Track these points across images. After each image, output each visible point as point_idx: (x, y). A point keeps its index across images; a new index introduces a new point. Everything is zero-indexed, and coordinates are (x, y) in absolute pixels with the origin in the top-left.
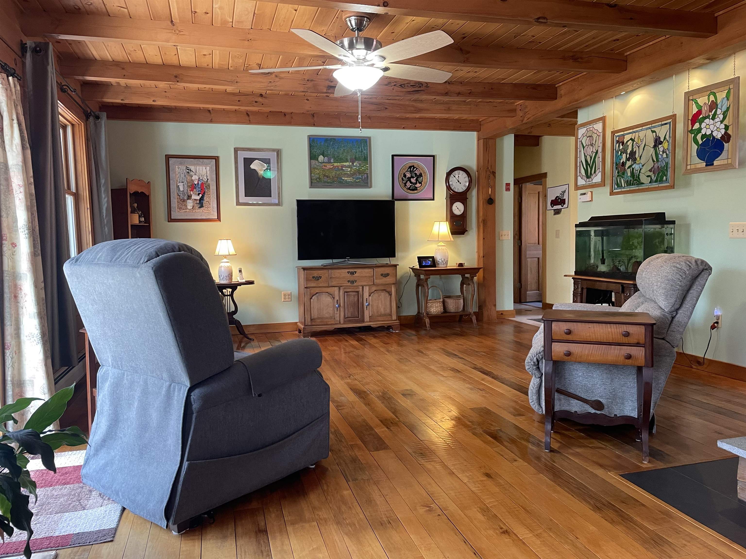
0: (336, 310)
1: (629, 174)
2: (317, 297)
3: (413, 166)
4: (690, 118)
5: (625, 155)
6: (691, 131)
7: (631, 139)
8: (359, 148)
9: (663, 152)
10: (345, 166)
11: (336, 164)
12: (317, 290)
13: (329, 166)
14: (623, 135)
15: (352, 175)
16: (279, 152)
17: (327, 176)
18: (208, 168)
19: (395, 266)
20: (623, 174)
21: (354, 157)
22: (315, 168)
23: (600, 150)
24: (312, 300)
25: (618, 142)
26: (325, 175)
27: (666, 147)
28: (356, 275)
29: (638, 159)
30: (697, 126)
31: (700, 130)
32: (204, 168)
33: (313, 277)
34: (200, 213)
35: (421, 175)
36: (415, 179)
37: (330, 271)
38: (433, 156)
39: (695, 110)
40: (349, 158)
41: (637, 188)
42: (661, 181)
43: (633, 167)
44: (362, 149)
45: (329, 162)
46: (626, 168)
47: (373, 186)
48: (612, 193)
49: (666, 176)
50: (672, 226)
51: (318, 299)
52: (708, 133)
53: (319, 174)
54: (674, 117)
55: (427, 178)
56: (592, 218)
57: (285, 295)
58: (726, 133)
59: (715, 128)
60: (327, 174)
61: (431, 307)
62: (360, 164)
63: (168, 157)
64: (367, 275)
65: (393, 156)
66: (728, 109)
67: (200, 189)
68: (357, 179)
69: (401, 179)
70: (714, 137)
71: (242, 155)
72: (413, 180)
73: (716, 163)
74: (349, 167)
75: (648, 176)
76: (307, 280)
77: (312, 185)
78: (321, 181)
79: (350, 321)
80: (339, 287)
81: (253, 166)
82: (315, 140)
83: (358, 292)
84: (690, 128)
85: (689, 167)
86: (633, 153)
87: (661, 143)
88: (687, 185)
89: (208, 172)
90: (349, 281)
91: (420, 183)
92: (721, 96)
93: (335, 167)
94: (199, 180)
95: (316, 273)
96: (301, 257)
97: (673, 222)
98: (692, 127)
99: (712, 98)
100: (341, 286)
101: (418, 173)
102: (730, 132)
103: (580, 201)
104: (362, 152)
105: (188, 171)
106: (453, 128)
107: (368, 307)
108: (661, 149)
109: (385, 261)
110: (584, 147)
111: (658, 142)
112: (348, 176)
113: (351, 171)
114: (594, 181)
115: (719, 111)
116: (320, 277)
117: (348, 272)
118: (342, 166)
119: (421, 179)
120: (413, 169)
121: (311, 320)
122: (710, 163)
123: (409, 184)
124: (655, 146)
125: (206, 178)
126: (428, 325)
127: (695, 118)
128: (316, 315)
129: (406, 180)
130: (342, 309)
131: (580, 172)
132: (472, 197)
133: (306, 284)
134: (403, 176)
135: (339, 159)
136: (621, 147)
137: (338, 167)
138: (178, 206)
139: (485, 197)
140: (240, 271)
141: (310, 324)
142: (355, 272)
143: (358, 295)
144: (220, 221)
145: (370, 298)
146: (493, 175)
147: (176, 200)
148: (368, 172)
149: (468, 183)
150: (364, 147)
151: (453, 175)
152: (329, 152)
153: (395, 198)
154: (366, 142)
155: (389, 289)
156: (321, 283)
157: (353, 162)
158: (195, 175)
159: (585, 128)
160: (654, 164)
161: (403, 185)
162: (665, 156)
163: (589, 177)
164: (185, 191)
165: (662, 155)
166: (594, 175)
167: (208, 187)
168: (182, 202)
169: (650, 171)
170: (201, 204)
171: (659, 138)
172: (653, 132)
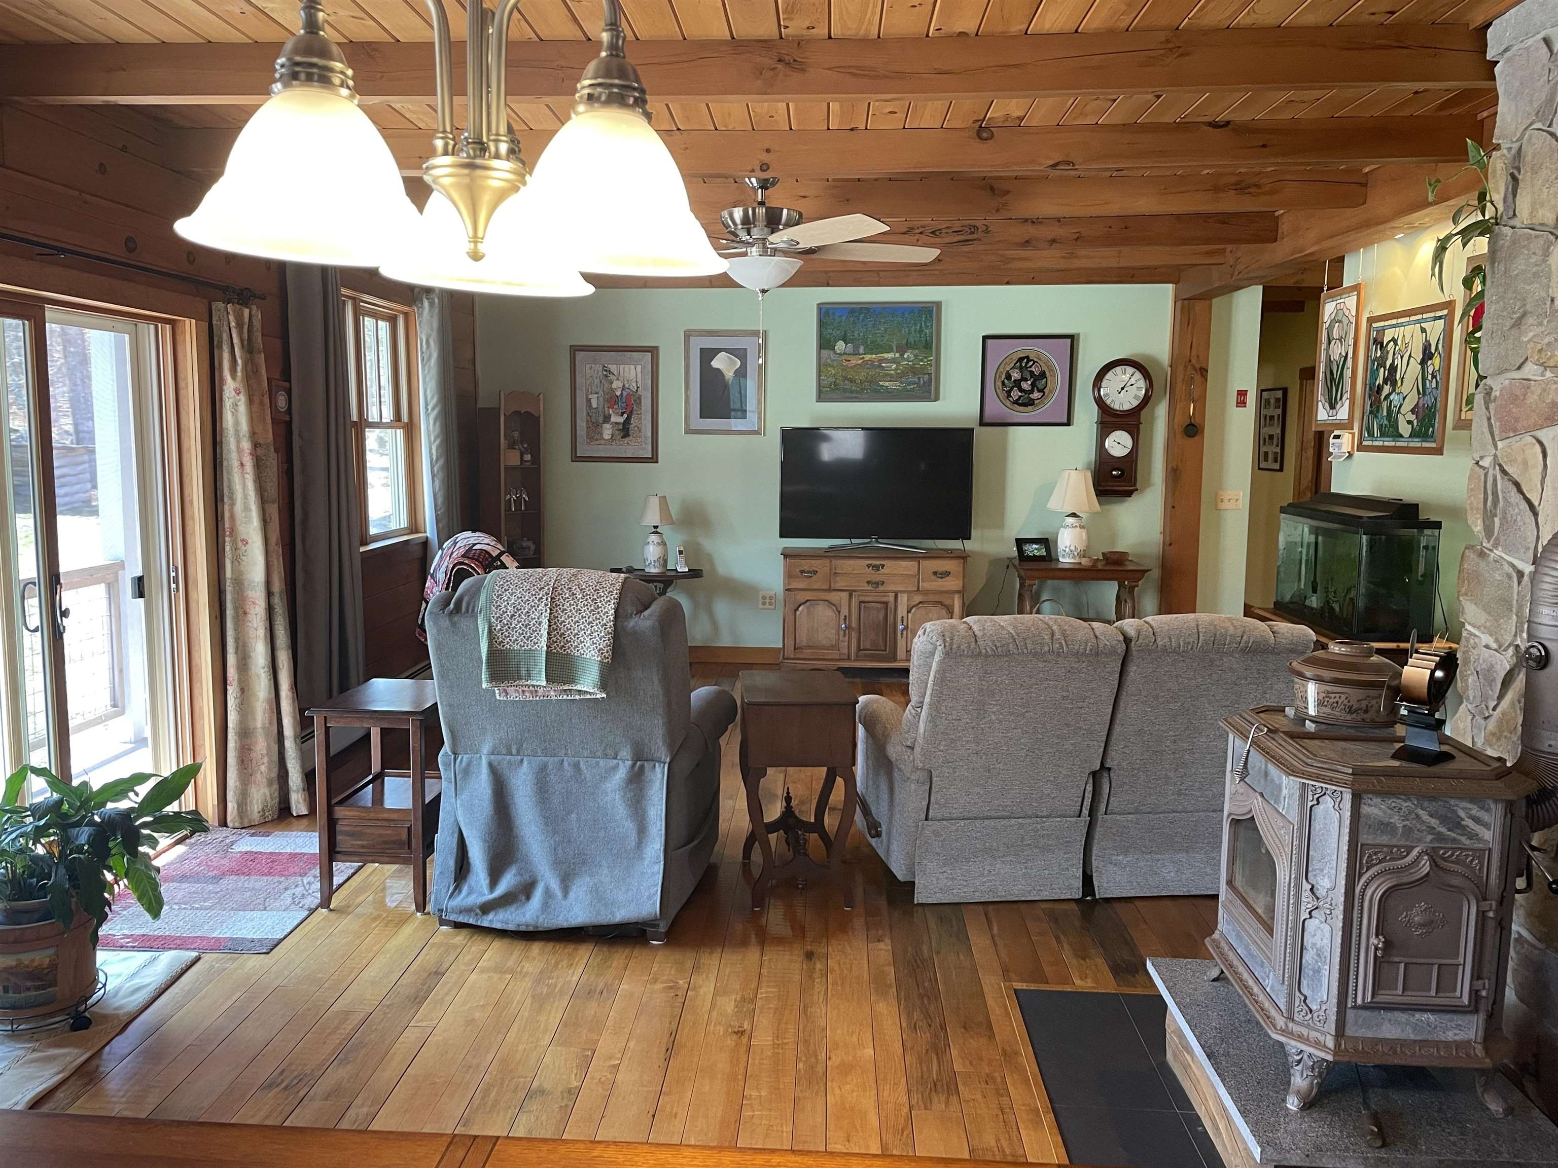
0: (842, 633)
2: (808, 608)
3: (1027, 357)
8: (915, 324)
10: (886, 360)
11: (868, 357)
12: (809, 595)
13: (855, 361)
15: (898, 377)
16: (762, 337)
17: (851, 381)
18: (639, 368)
19: (967, 555)
21: (904, 342)
22: (828, 365)
24: (798, 613)
28: (882, 571)
32: (632, 367)
33: (802, 572)
35: (1043, 375)
36: (1029, 382)
37: (832, 561)
38: (1071, 337)
40: (894, 344)
44: (921, 327)
45: (856, 353)
47: (941, 397)
51: (809, 613)
53: (834, 375)
57: (766, 598)
60: (850, 376)
62: (916, 356)
63: (575, 350)
64: (906, 573)
65: (985, 338)
67: (624, 405)
68: (910, 384)
71: (699, 343)
72: (1026, 386)
74: (893, 361)
76: (789, 575)
77: (822, 395)
78: (839, 389)
79: (866, 655)
80: (851, 593)
81: (715, 364)
82: (831, 312)
83: (886, 603)
89: (639, 375)
90: (868, 582)
91: (1039, 391)
93: (866, 362)
94: (623, 390)
95: (806, 564)
96: (786, 531)
100: (855, 591)
101: (1036, 370)
104: (921, 331)
106: (1116, 279)
107: (905, 632)
109: (949, 545)
112: (892, 378)
113: (896, 369)
116: (815, 572)
117: (868, 566)
118: (881, 361)
119: (1042, 383)
120: (1027, 363)
121: (795, 649)
123: (1016, 394)
125: (634, 385)
128: (804, 639)
129: (1009, 385)
130: (854, 635)
133: (789, 584)
134: (1004, 376)
135: (875, 347)
137: (872, 361)
138: (588, 433)
139: (1181, 421)
140: (681, 552)
141: (792, 657)
142: (883, 566)
143: (886, 609)
144: (657, 462)
145: (910, 615)
146: (1202, 375)
147: (584, 424)
148: (932, 370)
149: (1143, 392)
150: (925, 322)
151: (1109, 375)
152: (856, 333)
153: (986, 420)
154: (930, 312)
155: (947, 602)
156: (816, 582)
157: (902, 351)
158: (618, 379)
159: (1334, 303)
160: (1419, 398)
161: (1003, 395)
162: (1434, 385)
163: (1332, 407)
164: (600, 409)
165: (1431, 382)
166: (1340, 404)
167: (639, 400)
168: (595, 427)
169: (1413, 411)
170: (625, 430)
171: (1430, 345)
172: (1423, 330)
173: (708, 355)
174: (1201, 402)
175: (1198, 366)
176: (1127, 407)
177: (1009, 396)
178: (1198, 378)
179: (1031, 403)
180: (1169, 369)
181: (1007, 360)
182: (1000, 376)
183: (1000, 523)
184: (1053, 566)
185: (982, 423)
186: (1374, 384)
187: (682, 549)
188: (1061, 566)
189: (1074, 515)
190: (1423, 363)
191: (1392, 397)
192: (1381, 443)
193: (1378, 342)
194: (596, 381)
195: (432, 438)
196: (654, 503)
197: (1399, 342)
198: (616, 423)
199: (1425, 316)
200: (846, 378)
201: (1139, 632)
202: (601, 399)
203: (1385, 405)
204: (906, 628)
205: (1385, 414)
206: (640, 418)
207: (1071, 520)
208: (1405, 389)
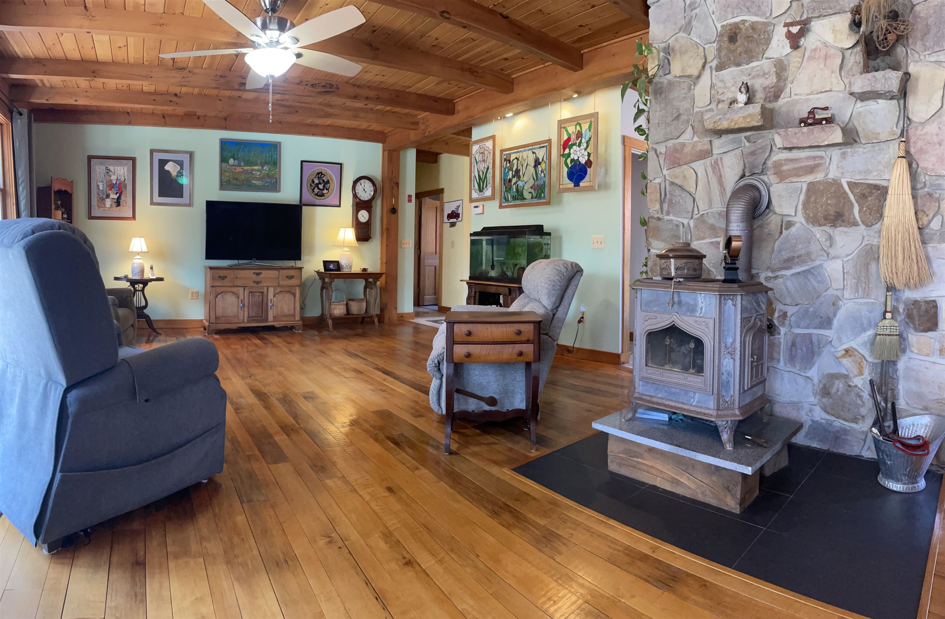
0: (240, 309)
1: (515, 190)
2: (223, 296)
4: (562, 144)
5: (511, 172)
6: (563, 155)
7: (516, 158)
8: (269, 152)
9: (542, 172)
10: (255, 170)
11: (245, 168)
12: (223, 289)
13: (239, 169)
14: (510, 154)
15: (261, 179)
16: (191, 154)
17: (237, 179)
18: (126, 169)
19: (301, 269)
20: (510, 189)
21: (264, 161)
22: (225, 171)
23: (491, 167)
24: (217, 299)
25: (505, 160)
26: (234, 178)
27: (544, 168)
28: (261, 276)
29: (522, 177)
30: (567, 151)
31: (569, 155)
33: (220, 277)
34: (116, 212)
35: (328, 182)
37: (235, 271)
38: (341, 164)
39: (565, 137)
40: (259, 162)
41: (521, 203)
42: (540, 198)
43: (518, 183)
44: (272, 154)
45: (239, 165)
46: (512, 184)
47: (281, 190)
48: (501, 207)
49: (544, 193)
50: (548, 237)
51: (223, 298)
52: (576, 158)
53: (229, 176)
54: (549, 141)
55: (334, 185)
56: (484, 229)
57: (192, 293)
58: (589, 159)
59: (581, 155)
60: (237, 177)
61: (334, 309)
62: (269, 169)
63: (91, 158)
64: (272, 277)
65: (302, 162)
66: (590, 138)
67: (118, 189)
68: (267, 182)
69: (309, 185)
70: (579, 162)
71: (158, 156)
72: (321, 186)
73: (582, 184)
74: (258, 170)
75: (530, 193)
76: (213, 279)
77: (222, 188)
78: (231, 184)
79: (254, 320)
80: (244, 287)
81: (167, 167)
82: (227, 143)
83: (262, 293)
84: (562, 153)
85: (561, 187)
86: (517, 171)
87: (540, 164)
88: (560, 202)
89: (126, 173)
90: (254, 282)
91: (327, 190)
92: (585, 127)
93: (245, 171)
94: (117, 180)
95: (222, 273)
96: (209, 255)
97: (549, 234)
98: (564, 152)
99: (578, 128)
100: (246, 287)
101: (325, 179)
102: (591, 159)
103: (473, 213)
104: (272, 156)
105: (107, 171)
106: (360, 138)
107: (272, 307)
108: (540, 169)
109: (291, 263)
110: (477, 163)
111: (537, 163)
112: (258, 179)
113: (259, 175)
114: (486, 195)
115: (583, 140)
116: (226, 277)
117: (254, 274)
118: (252, 170)
119: (327, 186)
120: (321, 176)
121: (216, 318)
122: (577, 184)
123: (316, 190)
124: (535, 166)
126: (330, 326)
127: (566, 144)
128: (222, 313)
129: (313, 186)
130: (246, 309)
131: (474, 186)
132: (376, 205)
133: (212, 283)
134: (311, 182)
135: (249, 163)
136: (508, 165)
137: (248, 170)
138: (98, 204)
139: (387, 207)
140: (151, 268)
141: (215, 323)
142: (261, 273)
143: (263, 295)
144: (135, 220)
145: (275, 298)
146: (396, 186)
147: (96, 199)
148: (277, 176)
149: (373, 193)
150: (274, 151)
151: (359, 183)
152: (240, 155)
153: (303, 202)
154: (276, 146)
155: (294, 291)
156: (226, 282)
157: (262, 165)
158: (114, 175)
159: (479, 145)
161: (310, 191)
163: (481, 191)
164: (105, 190)
167: (125, 186)
168: (101, 201)
169: (531, 188)
170: (118, 203)
172: (534, 153)
174: (397, 198)
175: (395, 182)
176: (366, 199)
177: (313, 191)
179: (323, 195)
181: (313, 173)
182: (309, 181)
184: (340, 273)
185: (301, 203)
187: (152, 266)
188: (343, 273)
194: (102, 175)
199: (534, 147)
202: (105, 185)
203: (514, 187)
204: (273, 305)
206: (126, 196)
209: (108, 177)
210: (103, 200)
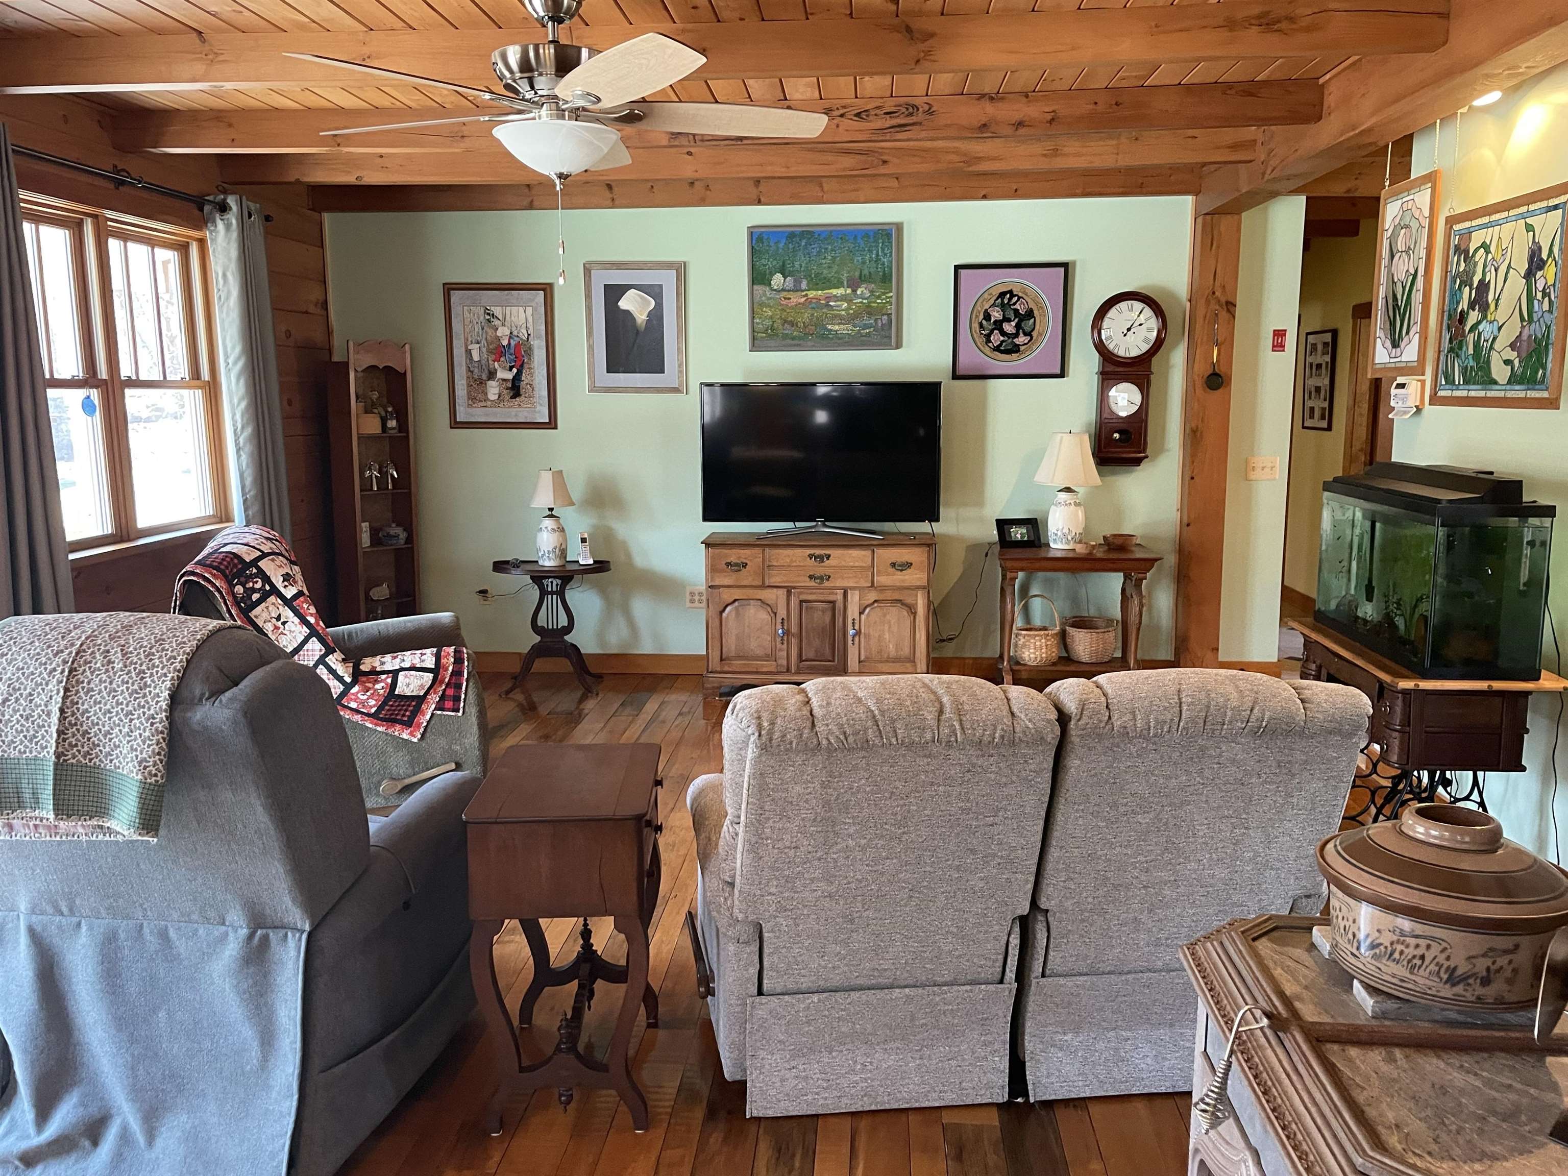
0: (779, 640)
2: (737, 609)
3: (1011, 292)
8: (870, 251)
10: (836, 298)
11: (812, 294)
12: (737, 594)
13: (796, 299)
15: (851, 319)
16: (681, 270)
17: (792, 324)
18: (529, 310)
19: (936, 541)
21: (857, 274)
22: (762, 305)
23: (1421, 271)
24: (724, 615)
28: (827, 563)
32: (521, 309)
33: (728, 564)
34: (514, 410)
35: (1030, 314)
36: (1013, 324)
37: (767, 550)
38: (1065, 265)
40: (845, 277)
44: (877, 255)
45: (797, 289)
47: (904, 344)
51: (738, 614)
53: (771, 317)
55: (1046, 320)
60: (790, 319)
61: (1024, 646)
62: (872, 292)
63: (449, 288)
64: (857, 564)
65: (957, 268)
67: (513, 357)
68: (864, 327)
69: (976, 326)
71: (602, 278)
72: (1009, 328)
74: (843, 298)
76: (713, 569)
77: (756, 344)
78: (777, 335)
79: (810, 667)
80: (789, 591)
81: (623, 304)
82: (765, 237)
83: (833, 603)
86: (1483, 288)
89: (530, 320)
90: (811, 577)
91: (1025, 334)
93: (809, 301)
94: (510, 337)
95: (734, 555)
96: (710, 514)
100: (794, 588)
101: (1021, 308)
104: (877, 260)
105: (488, 317)
106: (1121, 190)
107: (857, 639)
112: (842, 320)
113: (846, 310)
116: (745, 565)
117: (810, 556)
118: (829, 298)
119: (1029, 324)
120: (1010, 299)
121: (722, 660)
123: (996, 338)
125: (524, 332)
128: (733, 648)
129: (989, 327)
130: (794, 641)
132: (1167, 367)
133: (712, 578)
134: (981, 317)
135: (827, 283)
136: (1462, 266)
137: (817, 299)
138: (469, 393)
139: (1201, 369)
140: (583, 540)
141: (719, 669)
142: (828, 557)
143: (834, 610)
144: (555, 428)
145: (863, 617)
146: (1228, 311)
147: (464, 382)
148: (892, 309)
149: (1155, 334)
150: (883, 250)
151: (1113, 313)
152: (797, 264)
153: (960, 372)
154: (889, 235)
155: (909, 600)
156: (746, 577)
157: (854, 287)
158: (503, 325)
159: (1400, 202)
160: (1523, 327)
161: (981, 340)
162: (1546, 306)
163: (1395, 345)
164: (484, 362)
165: (1541, 303)
166: (1406, 340)
167: (529, 351)
168: (478, 384)
169: (1513, 346)
170: (515, 389)
171: (1540, 248)
172: (1529, 228)
173: (614, 293)
174: (1226, 344)
175: (1223, 300)
176: (1134, 353)
177: (988, 341)
178: (1223, 314)
179: (1015, 349)
180: (1188, 304)
181: (986, 296)
182: (977, 316)
183: (980, 502)
184: (1042, 553)
185: (955, 376)
186: (1456, 309)
187: (586, 536)
188: (1052, 554)
189: (1068, 490)
190: (1529, 275)
191: (1481, 328)
192: (1464, 393)
193: (1462, 251)
194: (477, 328)
195: (236, 401)
196: (546, 479)
197: (1493, 249)
198: (504, 380)
199: (1532, 207)
200: (785, 321)
201: (1083, 706)
202: (484, 350)
203: (1471, 338)
204: (858, 633)
205: (1471, 351)
206: (534, 375)
207: (1063, 496)
208: (1501, 315)
209: (490, 332)
210: (482, 383)
